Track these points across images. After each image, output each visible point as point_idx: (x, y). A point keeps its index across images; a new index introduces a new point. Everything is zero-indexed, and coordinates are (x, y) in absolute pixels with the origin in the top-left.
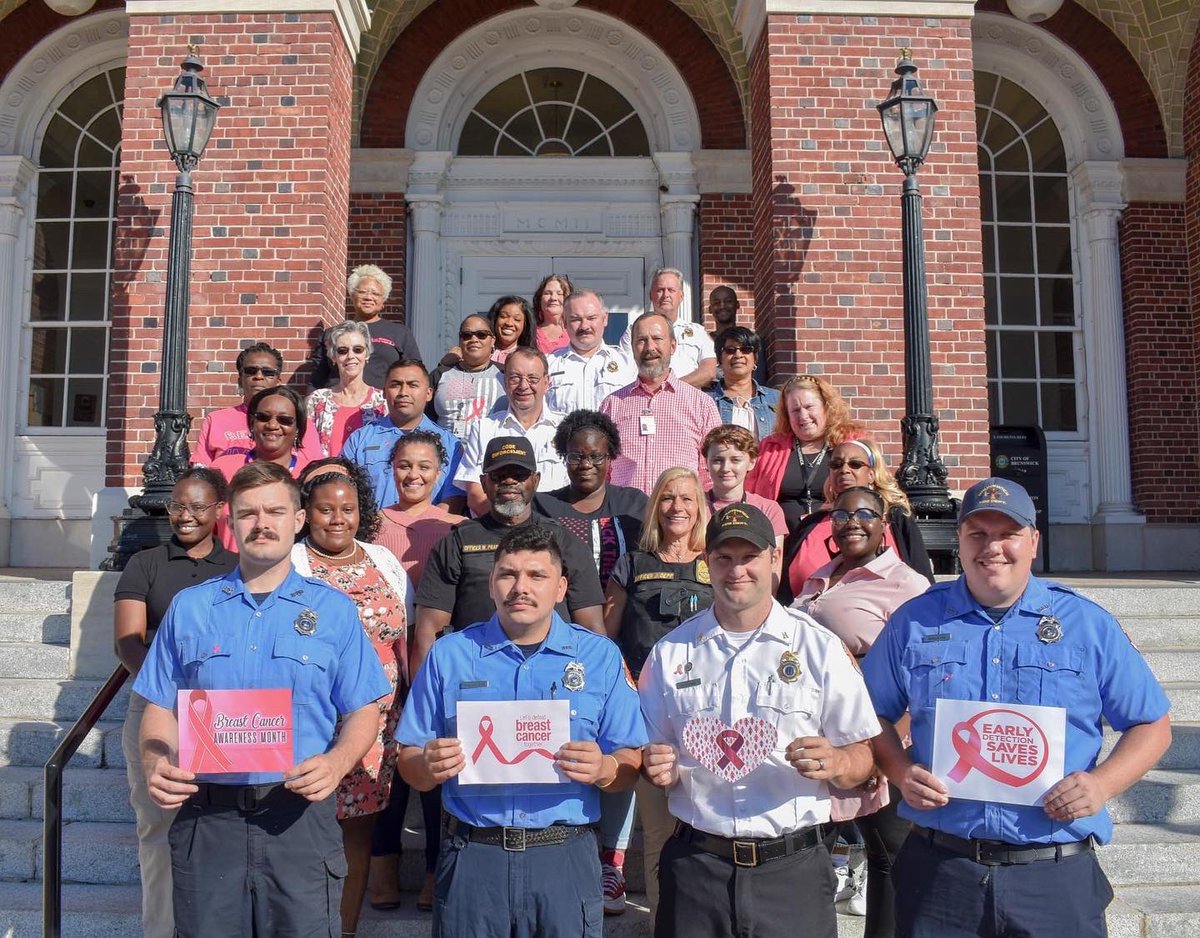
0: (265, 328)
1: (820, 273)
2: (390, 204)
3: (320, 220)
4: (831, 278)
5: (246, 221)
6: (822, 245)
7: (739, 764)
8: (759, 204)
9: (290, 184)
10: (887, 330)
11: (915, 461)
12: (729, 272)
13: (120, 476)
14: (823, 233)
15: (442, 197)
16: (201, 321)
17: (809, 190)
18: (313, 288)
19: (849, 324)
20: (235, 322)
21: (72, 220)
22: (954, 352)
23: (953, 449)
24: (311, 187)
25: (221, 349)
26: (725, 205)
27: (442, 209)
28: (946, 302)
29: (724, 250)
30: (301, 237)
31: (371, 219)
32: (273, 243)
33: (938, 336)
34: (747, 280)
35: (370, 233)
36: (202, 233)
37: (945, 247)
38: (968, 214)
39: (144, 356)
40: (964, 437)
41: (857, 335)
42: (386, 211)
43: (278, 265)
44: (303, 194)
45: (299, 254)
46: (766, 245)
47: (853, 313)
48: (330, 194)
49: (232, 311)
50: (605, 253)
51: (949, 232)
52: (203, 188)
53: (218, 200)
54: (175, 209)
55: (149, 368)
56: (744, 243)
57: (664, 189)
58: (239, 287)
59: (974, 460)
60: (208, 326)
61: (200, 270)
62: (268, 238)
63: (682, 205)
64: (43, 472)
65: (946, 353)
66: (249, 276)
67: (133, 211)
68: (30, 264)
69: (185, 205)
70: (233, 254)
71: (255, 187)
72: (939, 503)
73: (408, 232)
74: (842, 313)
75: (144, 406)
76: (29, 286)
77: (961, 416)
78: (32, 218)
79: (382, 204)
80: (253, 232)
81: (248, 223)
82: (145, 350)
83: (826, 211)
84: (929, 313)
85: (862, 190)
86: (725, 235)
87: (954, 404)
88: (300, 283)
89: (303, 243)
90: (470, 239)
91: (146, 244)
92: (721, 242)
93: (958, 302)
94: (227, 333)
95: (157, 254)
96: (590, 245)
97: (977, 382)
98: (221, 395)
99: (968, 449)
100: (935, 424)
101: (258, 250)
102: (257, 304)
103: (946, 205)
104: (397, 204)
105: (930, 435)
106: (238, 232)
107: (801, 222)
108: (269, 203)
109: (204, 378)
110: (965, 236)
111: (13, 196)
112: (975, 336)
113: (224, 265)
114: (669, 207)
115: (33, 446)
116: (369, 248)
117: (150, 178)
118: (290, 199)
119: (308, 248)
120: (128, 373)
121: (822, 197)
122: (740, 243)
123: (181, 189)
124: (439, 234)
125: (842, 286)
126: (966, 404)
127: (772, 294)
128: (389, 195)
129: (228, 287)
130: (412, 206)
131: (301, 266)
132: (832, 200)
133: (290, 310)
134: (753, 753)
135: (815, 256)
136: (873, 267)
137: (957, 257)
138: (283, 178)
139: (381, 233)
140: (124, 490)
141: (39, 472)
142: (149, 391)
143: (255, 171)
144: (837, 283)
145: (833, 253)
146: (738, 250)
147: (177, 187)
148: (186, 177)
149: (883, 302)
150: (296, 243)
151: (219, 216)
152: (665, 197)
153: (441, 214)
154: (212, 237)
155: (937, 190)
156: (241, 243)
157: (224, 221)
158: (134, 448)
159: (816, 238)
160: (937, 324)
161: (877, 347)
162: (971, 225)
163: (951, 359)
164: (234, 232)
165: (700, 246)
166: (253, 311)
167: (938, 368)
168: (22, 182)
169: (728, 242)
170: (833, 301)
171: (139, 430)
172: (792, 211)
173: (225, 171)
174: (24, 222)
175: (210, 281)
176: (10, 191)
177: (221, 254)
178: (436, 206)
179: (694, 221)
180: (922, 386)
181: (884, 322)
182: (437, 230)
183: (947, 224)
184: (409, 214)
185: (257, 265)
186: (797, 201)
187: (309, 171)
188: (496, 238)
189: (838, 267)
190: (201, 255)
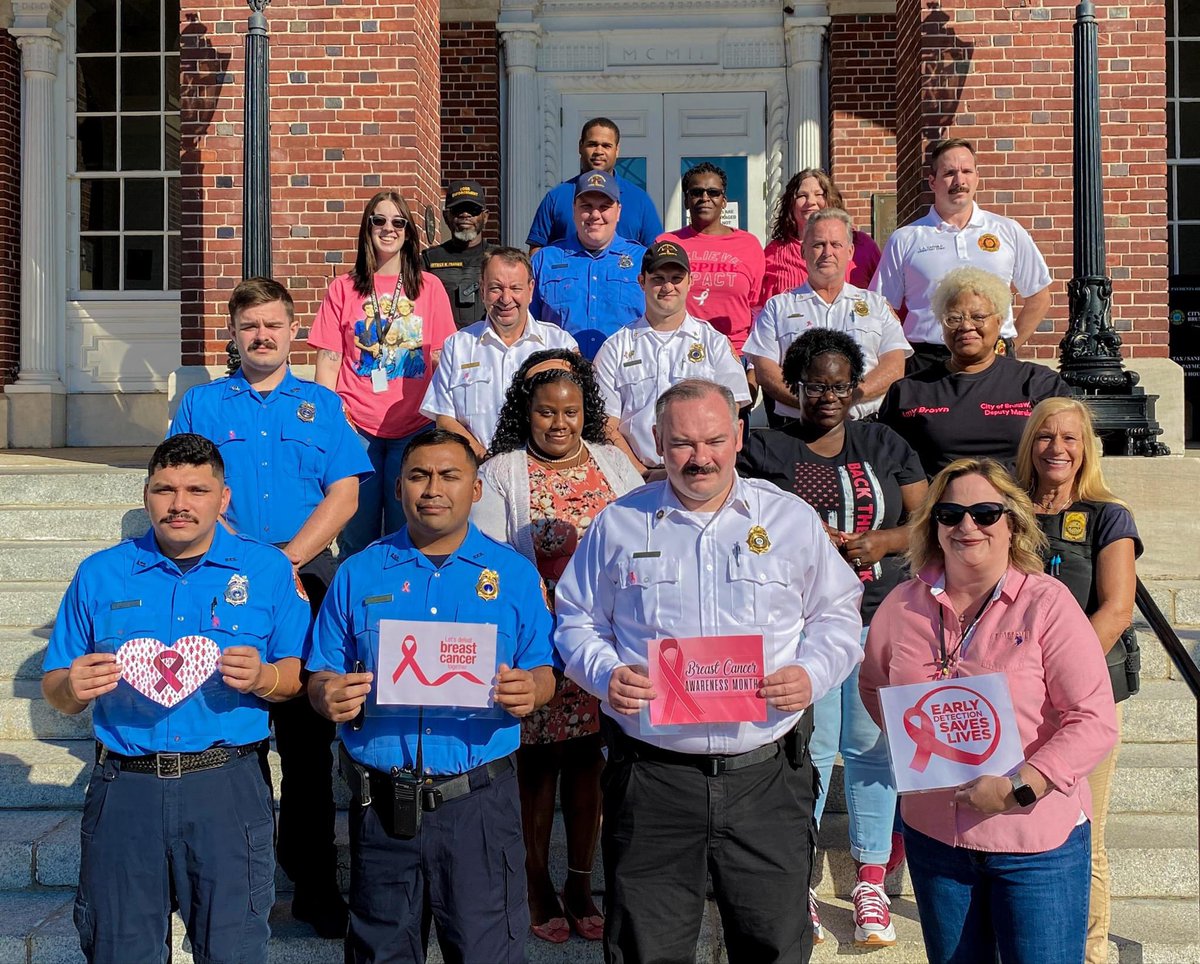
0: (354, 187)
1: (975, 114)
2: (479, 34)
3: (411, 64)
4: (987, 120)
5: (327, 65)
6: (978, 81)
7: (178, 686)
8: (904, 32)
9: (376, 22)
10: (1052, 177)
11: (1083, 328)
12: (863, 106)
13: (199, 353)
14: (978, 67)
15: (538, 25)
16: (283, 181)
17: (965, 16)
18: (405, 142)
19: (1007, 172)
20: (320, 181)
21: (118, 55)
22: (1129, 201)
23: (1126, 312)
24: (399, 26)
25: (306, 212)
26: (859, 28)
27: (539, 40)
28: (1120, 144)
29: (857, 81)
30: (390, 84)
31: (459, 52)
32: (359, 91)
33: (1111, 183)
34: (884, 115)
35: (460, 70)
36: (281, 78)
37: (1121, 79)
38: (1150, 39)
39: (221, 220)
40: (1139, 299)
41: (1016, 184)
42: (476, 43)
43: (366, 116)
44: (390, 33)
45: (389, 103)
46: (913, 80)
47: (1012, 159)
48: (419, 33)
49: (316, 168)
50: (722, 87)
51: (1127, 62)
52: (276, 28)
53: (295, 40)
54: (249, 53)
55: (226, 233)
56: (880, 71)
57: (789, 11)
58: (322, 141)
59: (1150, 325)
60: (290, 185)
61: (280, 122)
62: (352, 84)
63: (808, 30)
64: (100, 342)
65: (1120, 203)
66: (333, 129)
67: (199, 54)
68: (73, 105)
69: (259, 50)
70: (314, 103)
71: (336, 26)
72: (1112, 376)
73: (501, 66)
74: (999, 159)
75: (222, 275)
76: (74, 132)
77: (1135, 274)
78: (72, 54)
79: (470, 35)
80: (335, 78)
81: (329, 68)
82: (222, 213)
83: (984, 42)
84: (1102, 157)
85: (1025, 16)
86: (859, 63)
87: (1128, 261)
88: (391, 136)
89: (393, 90)
90: (571, 74)
91: (218, 92)
92: (853, 72)
93: (1136, 144)
94: (312, 194)
95: (228, 104)
96: (704, 78)
97: (1155, 235)
98: (308, 263)
99: (1144, 312)
100: (1108, 288)
101: (342, 98)
102: (343, 161)
103: (1124, 29)
104: (488, 35)
105: (1102, 299)
106: (320, 78)
107: (955, 55)
108: (352, 45)
109: (287, 245)
110: (1148, 65)
111: (48, 26)
112: (1153, 182)
113: (305, 116)
114: (795, 32)
115: (84, 313)
116: (458, 87)
117: (215, 16)
118: (377, 40)
119: (398, 96)
120: (204, 239)
121: (979, 24)
122: (876, 72)
123: (255, 32)
124: (536, 68)
125: (1000, 127)
126: (1142, 261)
127: (918, 139)
128: (479, 25)
129: (310, 142)
130: (505, 37)
131: (391, 117)
132: (990, 29)
133: (381, 167)
134: (193, 673)
135: (970, 94)
136: (1036, 106)
137: (1135, 91)
138: (368, 15)
139: (471, 69)
140: (206, 370)
141: (96, 340)
142: (227, 259)
143: (334, 7)
144: (994, 125)
145: (990, 91)
146: (873, 80)
147: (250, 29)
148: (259, 17)
149: (1047, 145)
150: (384, 91)
151: (296, 59)
152: (790, 21)
153: (538, 45)
154: (290, 83)
155: (1114, 12)
156: (324, 90)
157: (302, 65)
158: (214, 323)
159: (972, 74)
160: (1111, 170)
161: (1038, 197)
162: (1153, 52)
163: (1125, 209)
164: (314, 78)
165: (829, 78)
166: (340, 168)
167: (1110, 219)
168: (57, 11)
169: (863, 72)
170: (989, 146)
171: (217, 303)
172: (946, 42)
173: (301, 7)
174: (62, 57)
175: (290, 135)
176: (45, 20)
177: (301, 104)
178: (532, 36)
179: (823, 48)
180: (1094, 244)
181: (1047, 169)
182: (533, 64)
183: (1126, 52)
184: (501, 47)
185: (342, 116)
186: (951, 31)
187: (396, 6)
188: (599, 73)
189: (995, 106)
190: (279, 105)
